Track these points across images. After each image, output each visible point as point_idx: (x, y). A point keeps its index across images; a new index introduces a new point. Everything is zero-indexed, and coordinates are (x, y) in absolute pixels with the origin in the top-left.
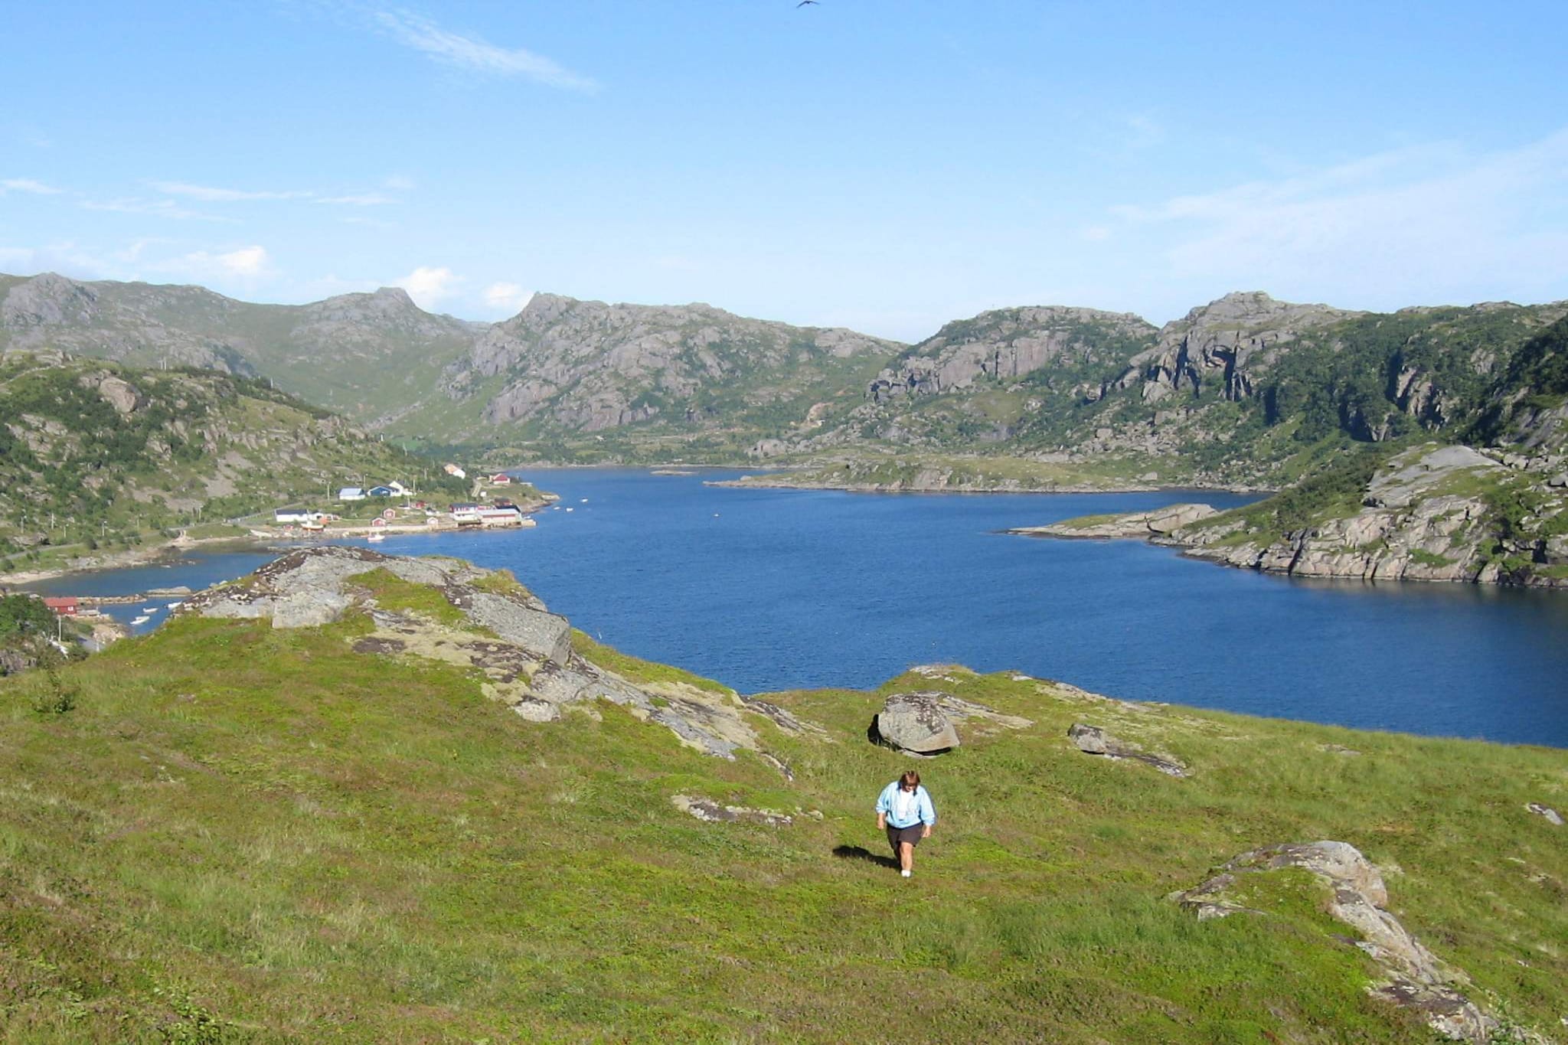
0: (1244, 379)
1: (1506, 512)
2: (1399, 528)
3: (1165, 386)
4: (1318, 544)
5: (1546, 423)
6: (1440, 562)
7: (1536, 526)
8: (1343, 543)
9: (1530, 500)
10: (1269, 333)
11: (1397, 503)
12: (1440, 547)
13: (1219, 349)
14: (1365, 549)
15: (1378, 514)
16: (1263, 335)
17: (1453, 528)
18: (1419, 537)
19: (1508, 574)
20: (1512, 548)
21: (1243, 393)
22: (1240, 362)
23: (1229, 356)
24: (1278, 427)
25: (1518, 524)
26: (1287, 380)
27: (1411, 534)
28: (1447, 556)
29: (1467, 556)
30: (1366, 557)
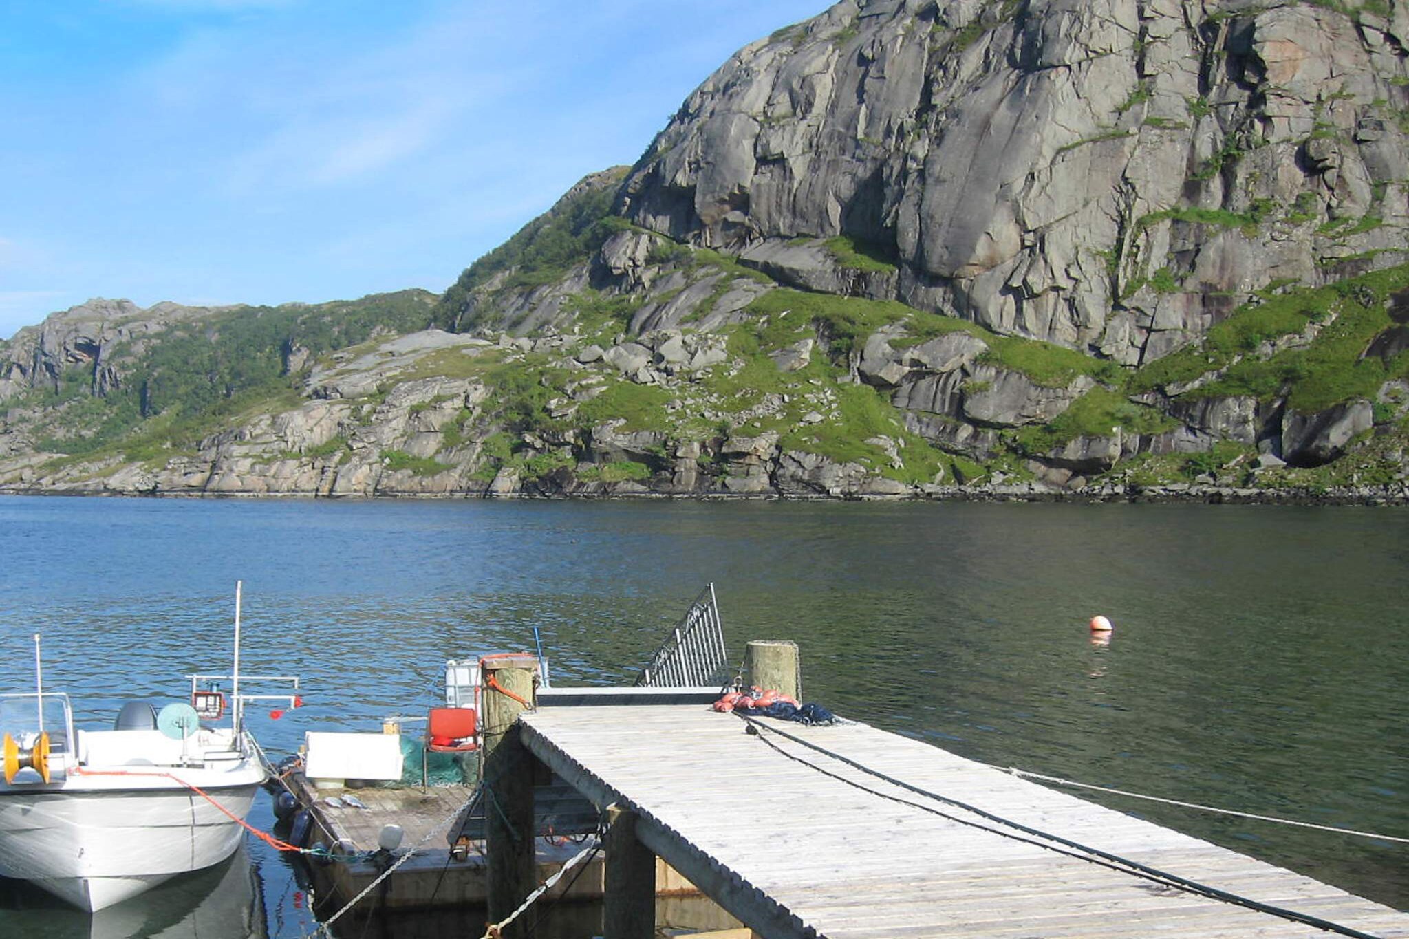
0: (110, 371)
1: (525, 395)
2: (365, 422)
3: (19, 385)
4: (245, 449)
5: (546, 302)
6: (432, 469)
7: (572, 411)
8: (283, 445)
9: (556, 377)
10: (137, 323)
11: (359, 390)
12: (429, 446)
13: (80, 341)
14: (317, 453)
15: (332, 405)
16: (131, 325)
17: (446, 420)
18: (398, 434)
19: (535, 479)
20: (538, 444)
21: (108, 388)
22: (104, 354)
23: (91, 348)
24: (151, 420)
25: (547, 410)
26: (159, 370)
27: (386, 430)
28: (439, 459)
29: (471, 459)
30: (318, 464)
